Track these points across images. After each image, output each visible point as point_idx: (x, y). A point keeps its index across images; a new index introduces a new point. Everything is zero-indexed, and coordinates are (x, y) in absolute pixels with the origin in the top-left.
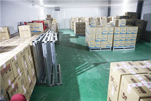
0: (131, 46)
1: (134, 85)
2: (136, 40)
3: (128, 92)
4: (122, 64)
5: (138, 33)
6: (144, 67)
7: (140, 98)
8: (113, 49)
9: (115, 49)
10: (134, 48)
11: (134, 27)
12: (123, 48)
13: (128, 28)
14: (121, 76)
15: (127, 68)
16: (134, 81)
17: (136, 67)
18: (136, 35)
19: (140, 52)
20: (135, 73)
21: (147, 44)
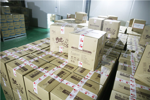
0: (22, 34)
1: (18, 68)
2: (26, 27)
3: (15, 75)
4: (6, 52)
5: (25, 21)
6: (27, 49)
7: (23, 76)
8: (4, 40)
9: (5, 40)
10: (25, 35)
11: (20, 15)
12: (15, 37)
13: (14, 15)
14: (5, 64)
15: (11, 55)
16: (17, 64)
17: (20, 51)
18: (24, 23)
19: (31, 37)
20: (19, 57)
21: (36, 29)
